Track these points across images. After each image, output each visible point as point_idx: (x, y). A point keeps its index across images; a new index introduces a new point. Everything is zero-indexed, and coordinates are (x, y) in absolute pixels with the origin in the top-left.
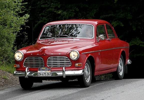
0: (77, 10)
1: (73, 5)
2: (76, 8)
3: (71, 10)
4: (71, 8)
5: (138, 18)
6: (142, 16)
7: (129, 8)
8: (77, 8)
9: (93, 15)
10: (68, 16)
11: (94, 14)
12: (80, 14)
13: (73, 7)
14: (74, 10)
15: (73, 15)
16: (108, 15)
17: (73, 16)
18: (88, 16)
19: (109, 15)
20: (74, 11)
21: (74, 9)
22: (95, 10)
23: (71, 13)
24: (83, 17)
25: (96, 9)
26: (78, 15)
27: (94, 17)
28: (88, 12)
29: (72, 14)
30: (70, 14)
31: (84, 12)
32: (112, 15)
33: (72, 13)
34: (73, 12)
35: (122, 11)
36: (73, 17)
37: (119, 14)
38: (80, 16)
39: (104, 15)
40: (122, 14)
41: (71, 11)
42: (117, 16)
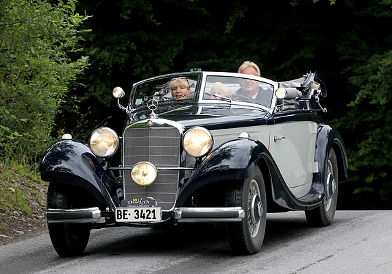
0: (133, 48)
1: (122, 36)
2: (130, 43)
3: (119, 46)
4: (119, 43)
5: (277, 69)
6: (288, 66)
7: (254, 45)
8: (133, 44)
9: (171, 61)
10: (111, 62)
11: (173, 57)
12: (139, 57)
13: (123, 41)
14: (126, 47)
15: (123, 59)
16: (205, 60)
17: (123, 62)
18: (159, 64)
19: (207, 61)
20: (125, 49)
21: (126, 45)
22: (174, 49)
23: (117, 55)
24: (146, 65)
25: (178, 45)
26: (135, 60)
27: (172, 64)
28: (158, 53)
29: (121, 57)
30: (117, 58)
31: (149, 53)
32: (216, 61)
33: (121, 54)
34: (123, 52)
35: (238, 52)
36: (122, 64)
37: (232, 59)
38: (140, 61)
39: (197, 61)
40: (238, 60)
41: (119, 48)
42: (227, 64)
